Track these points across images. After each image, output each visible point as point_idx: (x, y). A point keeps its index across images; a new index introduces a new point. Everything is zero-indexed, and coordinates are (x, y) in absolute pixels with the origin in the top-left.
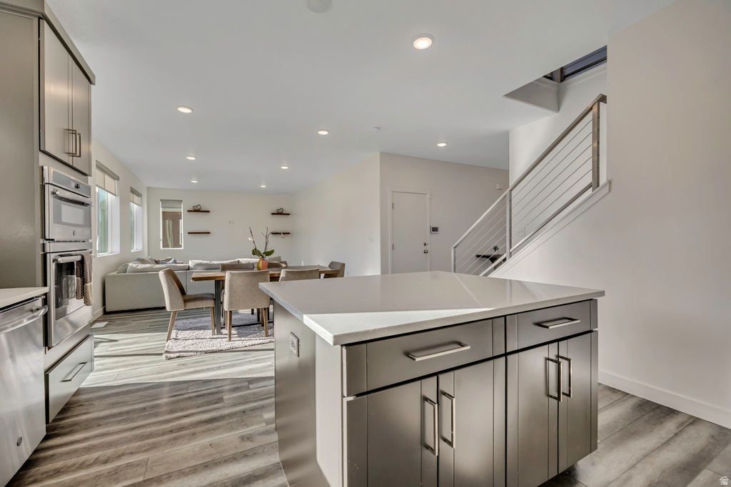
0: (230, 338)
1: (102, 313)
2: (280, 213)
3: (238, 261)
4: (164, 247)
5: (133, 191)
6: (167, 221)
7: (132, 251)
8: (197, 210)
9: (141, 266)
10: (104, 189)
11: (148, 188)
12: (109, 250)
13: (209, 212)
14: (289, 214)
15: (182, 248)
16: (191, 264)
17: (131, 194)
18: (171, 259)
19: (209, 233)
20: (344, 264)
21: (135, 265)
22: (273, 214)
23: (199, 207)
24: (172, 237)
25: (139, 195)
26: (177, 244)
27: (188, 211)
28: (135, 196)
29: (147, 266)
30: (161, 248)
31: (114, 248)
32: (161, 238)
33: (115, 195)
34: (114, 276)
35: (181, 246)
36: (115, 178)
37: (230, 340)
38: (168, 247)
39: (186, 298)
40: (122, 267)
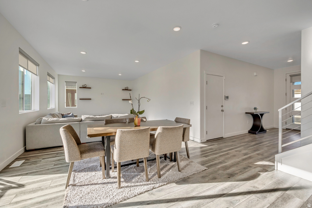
0: (120, 184)
1: (23, 151)
2: (126, 89)
3: (111, 115)
4: (66, 106)
5: (49, 75)
6: (69, 94)
7: (48, 109)
8: (84, 87)
9: (51, 119)
10: (27, 70)
11: (58, 75)
12: (33, 109)
13: (90, 88)
14: (131, 90)
15: (77, 107)
16: (83, 117)
17: (48, 77)
18: (70, 113)
19: (91, 99)
20: (190, 120)
21: (46, 119)
22: (123, 90)
23: (85, 86)
24: (71, 101)
25: (53, 78)
26: (73, 105)
27: (80, 88)
28: (50, 78)
29: (55, 119)
30: (65, 107)
31: (36, 107)
32: (65, 102)
33: (36, 75)
34: (32, 126)
35: (76, 106)
36: (37, 64)
37: (120, 187)
38: (69, 106)
39: (83, 149)
40: (38, 120)
